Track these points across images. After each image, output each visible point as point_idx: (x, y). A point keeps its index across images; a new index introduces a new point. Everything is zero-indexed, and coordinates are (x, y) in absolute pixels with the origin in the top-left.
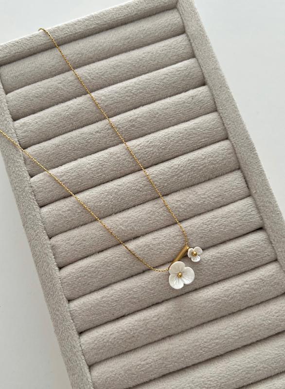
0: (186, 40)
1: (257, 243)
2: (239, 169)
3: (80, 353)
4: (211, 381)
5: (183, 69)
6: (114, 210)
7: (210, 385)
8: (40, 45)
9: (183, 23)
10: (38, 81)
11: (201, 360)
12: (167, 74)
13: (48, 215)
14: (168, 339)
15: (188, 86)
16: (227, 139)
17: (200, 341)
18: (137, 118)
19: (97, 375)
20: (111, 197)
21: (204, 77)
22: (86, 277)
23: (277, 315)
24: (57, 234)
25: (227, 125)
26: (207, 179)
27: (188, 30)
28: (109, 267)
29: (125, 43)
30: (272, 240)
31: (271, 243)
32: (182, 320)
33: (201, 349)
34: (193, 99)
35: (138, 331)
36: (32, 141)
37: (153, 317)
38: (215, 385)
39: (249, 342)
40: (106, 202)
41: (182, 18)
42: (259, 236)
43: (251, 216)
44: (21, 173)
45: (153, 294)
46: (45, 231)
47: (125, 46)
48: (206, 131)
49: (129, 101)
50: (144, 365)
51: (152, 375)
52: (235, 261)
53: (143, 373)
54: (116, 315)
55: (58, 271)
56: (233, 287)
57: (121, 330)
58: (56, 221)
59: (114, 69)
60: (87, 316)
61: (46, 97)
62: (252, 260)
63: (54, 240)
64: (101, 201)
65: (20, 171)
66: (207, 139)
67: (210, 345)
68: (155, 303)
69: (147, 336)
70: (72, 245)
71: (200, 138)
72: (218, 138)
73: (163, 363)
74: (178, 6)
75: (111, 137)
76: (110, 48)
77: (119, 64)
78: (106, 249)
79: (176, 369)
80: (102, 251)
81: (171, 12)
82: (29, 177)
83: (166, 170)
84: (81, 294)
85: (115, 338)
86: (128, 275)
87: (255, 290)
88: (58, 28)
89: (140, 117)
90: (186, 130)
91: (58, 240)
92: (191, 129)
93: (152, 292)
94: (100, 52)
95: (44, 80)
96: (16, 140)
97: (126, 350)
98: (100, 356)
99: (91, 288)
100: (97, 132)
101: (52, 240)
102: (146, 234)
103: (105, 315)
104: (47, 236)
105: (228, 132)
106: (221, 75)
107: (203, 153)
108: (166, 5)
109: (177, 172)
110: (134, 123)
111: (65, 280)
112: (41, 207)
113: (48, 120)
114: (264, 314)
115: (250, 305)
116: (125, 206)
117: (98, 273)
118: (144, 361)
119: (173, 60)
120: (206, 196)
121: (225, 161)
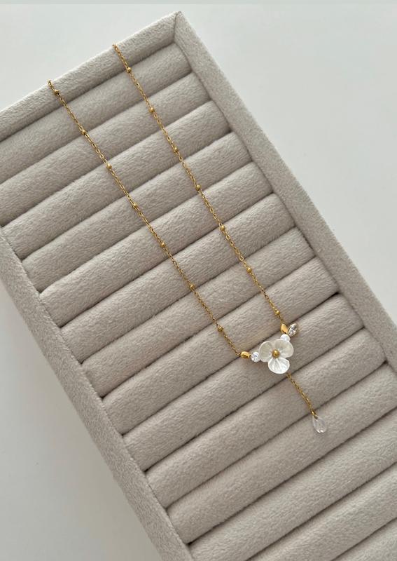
0: (195, 81)
1: (336, 313)
2: (295, 226)
3: (151, 496)
4: (317, 491)
5: (199, 117)
6: (153, 310)
7: (317, 496)
8: (13, 124)
9: (187, 59)
10: (21, 171)
11: (300, 469)
12: (181, 128)
13: (72, 335)
14: (254, 453)
15: (210, 137)
16: (272, 192)
17: (293, 446)
18: (156, 190)
19: (177, 517)
20: (147, 295)
21: (227, 122)
22: (137, 401)
23: (379, 393)
24: (89, 357)
25: (269, 175)
26: (259, 247)
27: (195, 68)
28: (164, 382)
29: (121, 100)
30: (353, 305)
31: (353, 308)
32: (266, 425)
33: (297, 456)
34: (220, 152)
35: (216, 451)
36: (31, 248)
37: (231, 430)
38: (323, 495)
39: (353, 434)
40: (141, 303)
41: (184, 54)
42: (336, 303)
43: (321, 282)
44: (26, 291)
45: (224, 402)
46: (72, 357)
47: (121, 104)
48: (245, 189)
49: (141, 171)
50: (232, 491)
51: (244, 501)
52: (315, 339)
53: (233, 501)
54: (185, 439)
55: (100, 401)
56: (318, 372)
57: (194, 455)
58: (84, 340)
59: (114, 135)
60: (149, 448)
61: (37, 188)
62: (334, 333)
63: (86, 364)
64: (134, 304)
65: (25, 288)
66: (248, 198)
67: (306, 448)
68: (229, 412)
69: (229, 455)
70: (110, 366)
71: (238, 199)
72: (261, 194)
73: (256, 483)
74: (176, 39)
75: (129, 221)
76: (102, 110)
77: (119, 127)
78: (154, 361)
79: (272, 487)
80: (149, 365)
81: (168, 48)
82: (37, 293)
83: (207, 247)
84: (135, 423)
85: (189, 467)
86: (189, 386)
87: (346, 369)
88: (32, 96)
89: (160, 188)
90: (220, 192)
91: (92, 363)
92: (226, 190)
93: (222, 400)
94: (91, 117)
95: (28, 167)
96: (11, 250)
97: (207, 478)
98: (176, 494)
99: (147, 413)
100: (110, 218)
101: (84, 365)
102: (200, 331)
103: (171, 441)
104: (77, 362)
105: (272, 184)
106: (248, 116)
107: (247, 216)
108: (160, 41)
109: (220, 247)
110: (153, 197)
111: (111, 411)
112: (61, 327)
113: (45, 216)
114: (363, 396)
115: (344, 388)
116: (166, 303)
117: (151, 392)
118: (232, 485)
119: (185, 109)
120: (262, 269)
121: (275, 221)
